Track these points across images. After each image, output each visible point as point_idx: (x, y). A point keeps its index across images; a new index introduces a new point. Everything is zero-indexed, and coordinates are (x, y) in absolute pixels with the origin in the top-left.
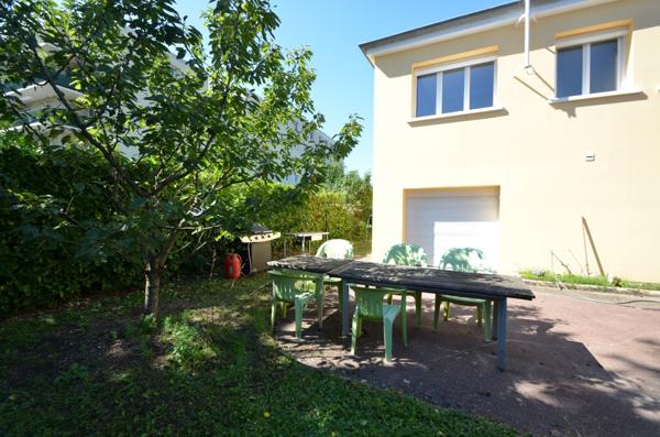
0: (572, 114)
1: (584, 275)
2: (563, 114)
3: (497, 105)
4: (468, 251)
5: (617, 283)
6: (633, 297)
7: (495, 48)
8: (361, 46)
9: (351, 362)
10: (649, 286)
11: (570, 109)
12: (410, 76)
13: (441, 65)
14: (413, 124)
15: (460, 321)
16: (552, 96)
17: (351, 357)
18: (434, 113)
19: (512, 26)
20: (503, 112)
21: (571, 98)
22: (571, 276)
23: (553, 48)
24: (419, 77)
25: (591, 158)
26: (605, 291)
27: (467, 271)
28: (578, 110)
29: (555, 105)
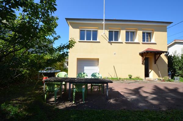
0: (111, 44)
1: (114, 77)
2: (110, 44)
3: (98, 40)
4: (96, 73)
5: (120, 79)
6: (122, 81)
7: (98, 28)
8: (66, 18)
9: (74, 105)
10: (124, 79)
11: (111, 43)
12: (79, 29)
13: (87, 29)
14: (79, 42)
15: (95, 90)
16: (108, 40)
17: (74, 104)
18: (84, 40)
19: (101, 24)
20: (99, 42)
21: (111, 41)
22: (112, 78)
23: (108, 30)
24: (81, 30)
25: (115, 54)
26: (118, 80)
27: (97, 78)
28: (112, 44)
29: (109, 42)
